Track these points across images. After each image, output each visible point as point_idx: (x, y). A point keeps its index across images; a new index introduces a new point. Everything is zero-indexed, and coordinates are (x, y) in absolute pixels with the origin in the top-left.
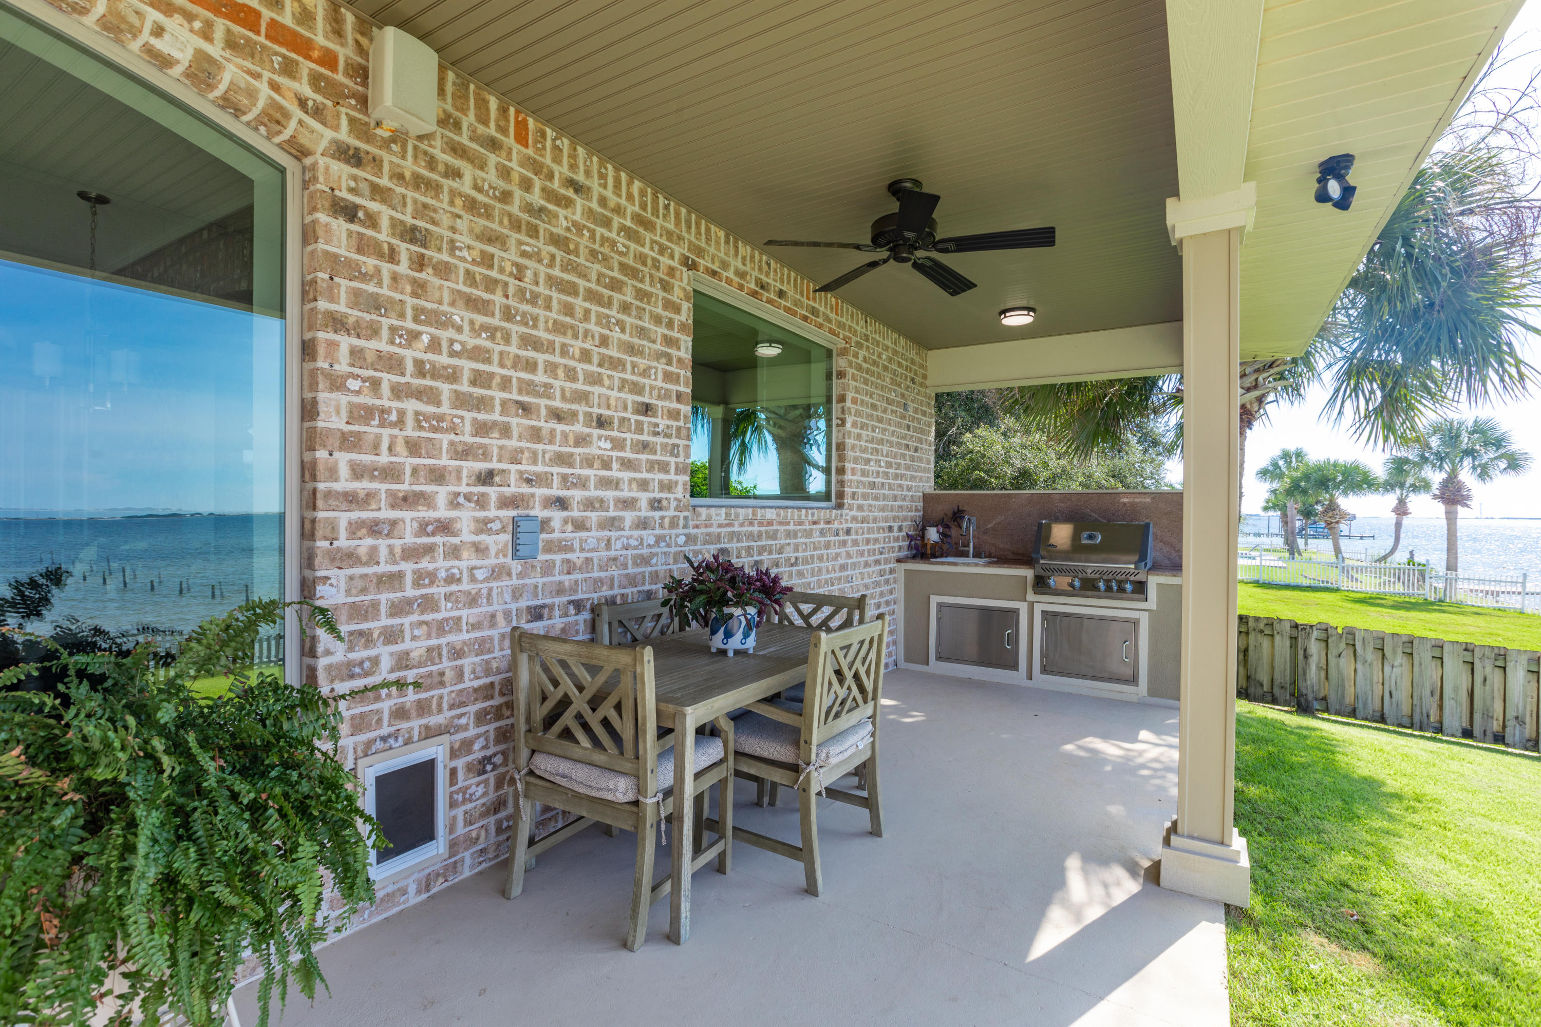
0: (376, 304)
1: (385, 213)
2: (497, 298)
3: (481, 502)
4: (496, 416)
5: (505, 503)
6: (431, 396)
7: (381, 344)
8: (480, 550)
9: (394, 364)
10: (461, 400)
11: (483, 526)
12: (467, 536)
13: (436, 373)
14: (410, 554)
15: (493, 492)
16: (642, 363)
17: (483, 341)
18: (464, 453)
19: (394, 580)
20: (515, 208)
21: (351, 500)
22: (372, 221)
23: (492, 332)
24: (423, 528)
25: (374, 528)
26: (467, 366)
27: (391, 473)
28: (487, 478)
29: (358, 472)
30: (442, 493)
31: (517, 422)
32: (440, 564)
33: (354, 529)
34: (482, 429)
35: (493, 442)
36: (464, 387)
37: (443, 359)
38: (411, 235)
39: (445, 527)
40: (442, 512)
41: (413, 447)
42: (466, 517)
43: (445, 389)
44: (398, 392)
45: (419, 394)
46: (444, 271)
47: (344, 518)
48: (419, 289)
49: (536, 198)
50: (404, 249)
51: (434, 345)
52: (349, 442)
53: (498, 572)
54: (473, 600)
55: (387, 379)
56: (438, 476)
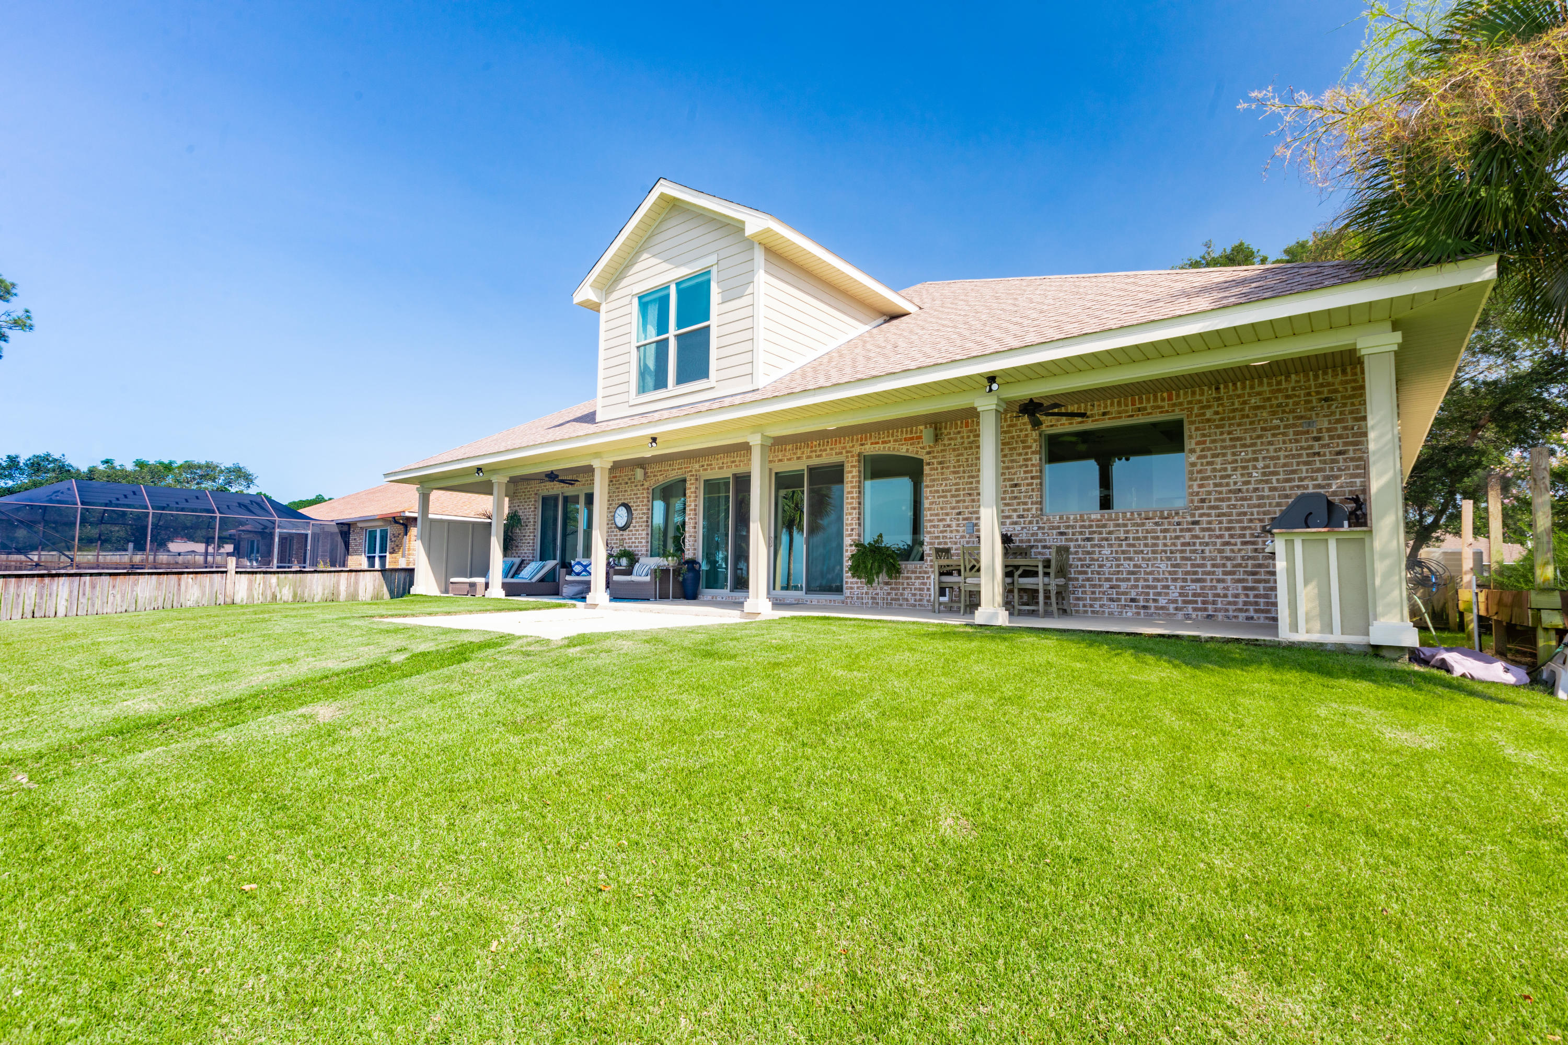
0: (934, 480)
1: (935, 461)
2: (962, 469)
3: (958, 520)
4: (962, 498)
5: (964, 519)
6: (945, 497)
7: (935, 488)
8: (958, 531)
9: (938, 491)
10: (953, 496)
11: (958, 525)
12: (954, 528)
13: (946, 491)
14: (942, 532)
15: (960, 517)
16: (1013, 471)
17: (958, 480)
18: (953, 508)
19: (938, 537)
20: (966, 445)
21: (930, 521)
22: (933, 464)
23: (960, 478)
24: (944, 526)
25: (934, 526)
26: (954, 487)
27: (937, 515)
28: (959, 513)
29: (931, 515)
30: (948, 518)
31: (967, 499)
32: (948, 535)
33: (931, 527)
34: (958, 502)
35: (961, 505)
36: (953, 493)
37: (949, 487)
38: (940, 463)
39: (949, 526)
40: (948, 522)
41: (942, 509)
42: (954, 523)
43: (949, 494)
44: (938, 497)
45: (943, 497)
46: (948, 468)
47: (929, 524)
48: (942, 474)
49: (972, 438)
50: (939, 466)
51: (946, 485)
52: (930, 509)
53: (962, 537)
54: (956, 543)
55: (936, 495)
56: (947, 514)
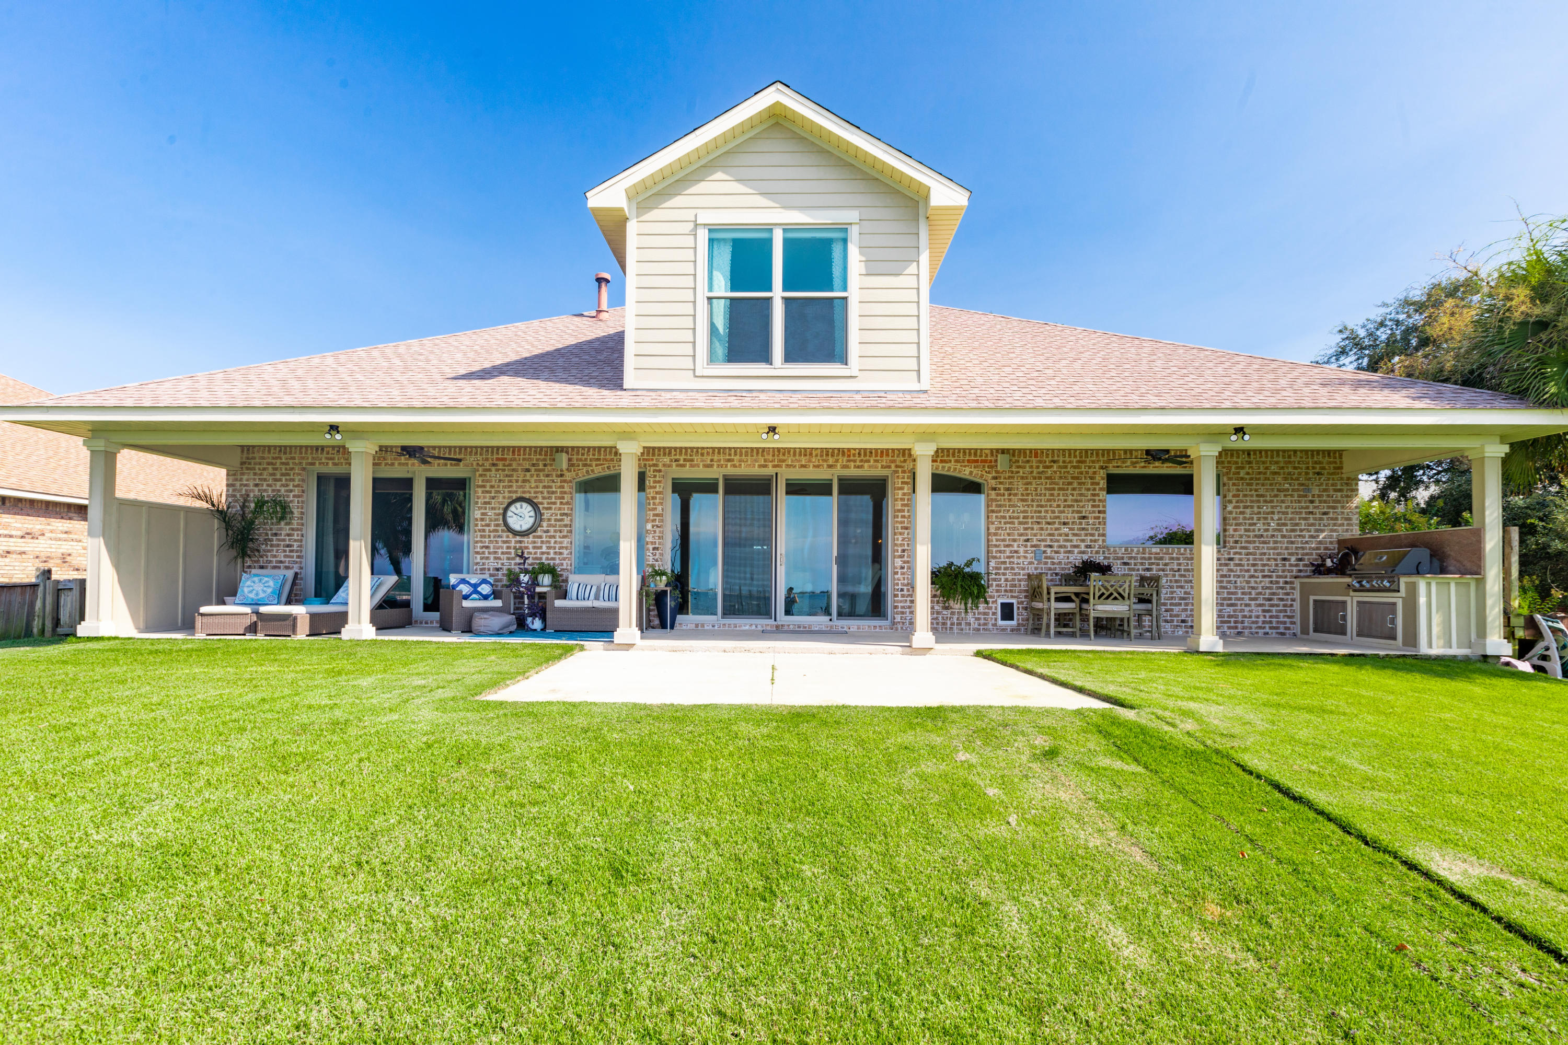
0: (1000, 506)
1: (1001, 486)
2: (1030, 497)
3: (1026, 546)
4: (1030, 525)
5: (1032, 546)
6: (1013, 523)
7: (1002, 514)
8: (1025, 557)
9: (1004, 517)
10: (1020, 523)
11: (1026, 552)
12: (1022, 554)
13: (1014, 518)
14: (1008, 557)
15: (1029, 544)
16: (1081, 504)
17: (1026, 508)
18: (1021, 535)
19: (1005, 563)
20: (1035, 474)
21: (996, 546)
22: (1000, 489)
23: (1028, 506)
24: (1011, 552)
25: (1000, 552)
26: (1022, 515)
27: (1004, 540)
28: (1027, 540)
29: (997, 540)
30: (1015, 544)
31: (1035, 526)
32: (1015, 560)
33: (996, 552)
34: (1026, 529)
35: (1029, 532)
36: (1021, 520)
37: (1016, 514)
38: (1008, 489)
39: (1016, 552)
40: (1016, 548)
41: (1009, 534)
42: (1022, 549)
43: (1016, 521)
44: (1005, 523)
45: (1010, 523)
46: (1016, 495)
47: (994, 549)
48: (1010, 500)
49: (1041, 469)
50: (1006, 493)
51: (1013, 512)
52: (995, 534)
53: (1031, 563)
54: (1023, 569)
55: (1003, 521)
56: (1015, 540)
